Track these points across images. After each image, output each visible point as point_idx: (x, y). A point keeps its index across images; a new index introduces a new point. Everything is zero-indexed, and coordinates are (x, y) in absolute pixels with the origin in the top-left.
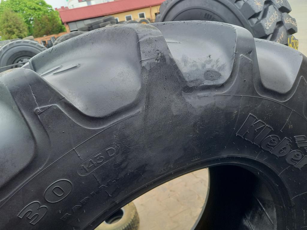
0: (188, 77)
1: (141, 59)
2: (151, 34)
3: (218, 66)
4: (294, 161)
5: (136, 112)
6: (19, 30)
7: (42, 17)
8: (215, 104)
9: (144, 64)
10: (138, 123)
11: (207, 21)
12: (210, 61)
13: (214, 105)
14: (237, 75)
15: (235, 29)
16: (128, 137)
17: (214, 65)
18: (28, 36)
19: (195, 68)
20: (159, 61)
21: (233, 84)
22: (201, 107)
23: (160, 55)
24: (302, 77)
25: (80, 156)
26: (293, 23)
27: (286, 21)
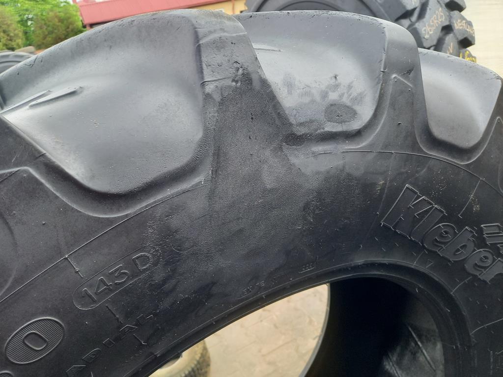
0: (295, 115)
1: (203, 78)
2: (222, 30)
3: (351, 97)
4: (478, 268)
5: (193, 183)
6: (8, 35)
7: (48, 14)
8: (344, 167)
9: (210, 88)
10: (197, 205)
11: (331, 12)
12: (336, 86)
13: (342, 170)
14: (386, 112)
15: (384, 26)
16: (176, 232)
17: (343, 94)
18: (24, 47)
19: (307, 100)
20: (239, 84)
21: (378, 130)
22: (318, 173)
23: (241, 71)
24: (499, 119)
25: (79, 271)
26: (468, 28)
27: (458, 26)
